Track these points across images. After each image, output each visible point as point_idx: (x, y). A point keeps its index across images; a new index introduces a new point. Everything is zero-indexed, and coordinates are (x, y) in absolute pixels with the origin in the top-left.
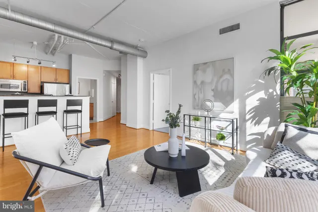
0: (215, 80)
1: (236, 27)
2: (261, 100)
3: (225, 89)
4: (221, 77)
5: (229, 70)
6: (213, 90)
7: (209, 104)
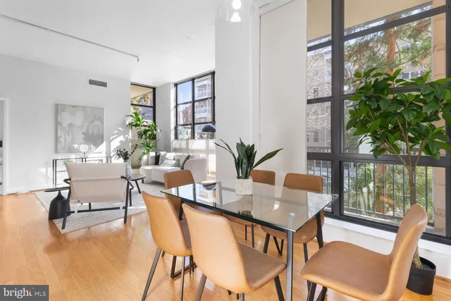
0: (86, 124)
1: (104, 85)
2: (121, 142)
3: (95, 132)
4: (92, 122)
5: (100, 117)
6: (83, 133)
7: (76, 146)
